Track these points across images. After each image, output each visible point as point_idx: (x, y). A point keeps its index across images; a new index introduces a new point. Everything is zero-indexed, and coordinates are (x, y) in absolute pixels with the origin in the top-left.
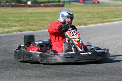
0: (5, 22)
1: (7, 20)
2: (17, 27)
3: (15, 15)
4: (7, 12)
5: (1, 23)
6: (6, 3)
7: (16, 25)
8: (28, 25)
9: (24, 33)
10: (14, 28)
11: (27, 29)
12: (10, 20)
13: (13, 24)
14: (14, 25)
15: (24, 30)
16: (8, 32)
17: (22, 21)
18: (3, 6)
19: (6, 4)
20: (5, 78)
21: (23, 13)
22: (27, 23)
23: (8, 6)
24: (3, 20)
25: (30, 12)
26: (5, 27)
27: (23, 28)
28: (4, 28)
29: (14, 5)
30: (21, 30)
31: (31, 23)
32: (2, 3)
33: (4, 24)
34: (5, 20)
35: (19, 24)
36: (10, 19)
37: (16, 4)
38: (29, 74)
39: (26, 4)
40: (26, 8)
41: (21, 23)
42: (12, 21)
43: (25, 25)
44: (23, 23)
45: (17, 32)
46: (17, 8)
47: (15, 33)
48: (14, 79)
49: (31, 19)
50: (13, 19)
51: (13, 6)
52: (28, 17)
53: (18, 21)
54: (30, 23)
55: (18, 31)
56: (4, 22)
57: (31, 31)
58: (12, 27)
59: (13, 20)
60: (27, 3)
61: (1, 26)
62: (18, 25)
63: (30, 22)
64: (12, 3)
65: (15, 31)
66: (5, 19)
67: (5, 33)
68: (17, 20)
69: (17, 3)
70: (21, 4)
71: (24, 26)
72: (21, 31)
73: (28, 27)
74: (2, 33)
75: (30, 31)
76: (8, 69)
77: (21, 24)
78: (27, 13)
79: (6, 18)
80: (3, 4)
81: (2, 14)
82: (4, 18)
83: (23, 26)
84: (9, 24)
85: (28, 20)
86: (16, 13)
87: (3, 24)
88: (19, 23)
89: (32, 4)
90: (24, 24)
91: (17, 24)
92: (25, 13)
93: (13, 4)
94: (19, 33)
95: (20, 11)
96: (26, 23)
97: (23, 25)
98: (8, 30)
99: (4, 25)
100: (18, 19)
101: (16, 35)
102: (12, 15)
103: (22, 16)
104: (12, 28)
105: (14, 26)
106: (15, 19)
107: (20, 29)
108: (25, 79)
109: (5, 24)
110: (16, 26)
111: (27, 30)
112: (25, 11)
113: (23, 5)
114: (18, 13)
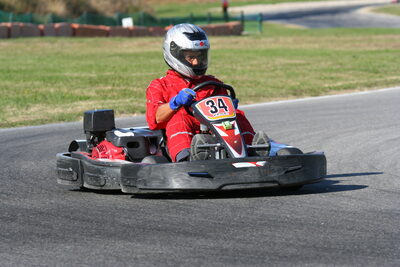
0: (49, 85)
1: (57, 79)
2: (91, 103)
3: (83, 63)
4: (57, 54)
5: (39, 87)
6: (51, 25)
7: (86, 94)
8: (125, 94)
10: (82, 106)
11: (122, 109)
12: (66, 80)
13: (77, 92)
14: (80, 94)
16: (61, 119)
17: (106, 81)
18: (42, 34)
19: (53, 27)
21: (110, 56)
22: (124, 88)
23: (58, 33)
24: (43, 79)
25: (131, 51)
26: (49, 100)
27: (109, 103)
28: (49, 103)
29: (79, 28)
31: (135, 90)
32: (41, 23)
33: (49, 93)
34: (50, 78)
35: (97, 92)
36: (68, 74)
37: (86, 26)
39: (118, 27)
40: (118, 38)
41: (102, 87)
42: (74, 83)
43: (115, 94)
44: (110, 88)
46: (90, 40)
49: (134, 75)
50: (76, 75)
51: (74, 33)
52: (125, 70)
53: (92, 82)
54: (131, 88)
56: (46, 86)
57: (135, 115)
58: (72, 101)
59: (77, 78)
60: (121, 24)
61: (39, 98)
62: (92, 94)
63: (134, 86)
64: (73, 22)
66: (49, 75)
67: (51, 121)
68: (90, 78)
69: (88, 23)
70: (102, 27)
71: (113, 98)
73: (127, 100)
74: (43, 122)
75: (134, 113)
77: (104, 92)
78: (120, 55)
79: (54, 71)
80: (41, 27)
81: (39, 59)
82: (48, 71)
83: (110, 98)
84: (65, 90)
85: (127, 79)
86: (87, 57)
87: (43, 90)
88: (97, 88)
89: (137, 27)
90: (112, 90)
91: (89, 91)
92: (116, 55)
93: (76, 26)
95: (98, 50)
96: (118, 88)
97: (110, 95)
98: (61, 111)
99: (48, 96)
100: (94, 75)
102: (74, 63)
103: (106, 66)
104: (75, 103)
105: (81, 99)
106: (83, 75)
109: (52, 90)
110: (87, 98)
111: (122, 112)
112: (115, 51)
113: (108, 28)
114: (92, 56)
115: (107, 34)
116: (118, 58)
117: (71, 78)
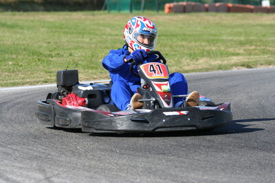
0: (212, 45)
1: (217, 41)
2: (240, 58)
3: (235, 30)
4: (218, 23)
5: (205, 46)
6: (213, 4)
7: (237, 51)
8: (264, 52)
9: (255, 69)
10: (235, 59)
11: (262, 62)
12: (223, 41)
13: (231, 50)
14: (233, 52)
15: (256, 64)
16: (220, 68)
17: (251, 43)
18: (207, 10)
19: (214, 6)
20: (216, 168)
21: (254, 26)
22: (262, 47)
23: (217, 10)
24: (208, 41)
25: (268, 23)
26: (212, 55)
27: (253, 58)
28: (211, 57)
29: (233, 7)
30: (250, 64)
31: (271, 49)
32: (206, 3)
33: (212, 50)
34: (213, 40)
35: (245, 50)
36: (224, 38)
37: (237, 5)
38: (271, 162)
39: (259, 6)
40: (259, 14)
41: (248, 47)
42: (229, 44)
43: (257, 52)
44: (253, 47)
45: (240, 67)
46: (240, 15)
47: (235, 69)
48: (238, 171)
49: (270, 39)
50: (230, 38)
51: (229, 10)
52: (265, 35)
53: (241, 44)
54: (268, 48)
55: (242, 66)
56: (210, 46)
57: (271, 67)
58: (228, 56)
59: (231, 40)
60: (261, 4)
61: (205, 53)
62: (241, 51)
63: (270, 47)
64: (228, 2)
65: (236, 65)
66: (212, 38)
67: (213, 69)
68: (240, 41)
69: (239, 3)
70: (248, 6)
71: (256, 54)
72: (248, 67)
73: (266, 56)
74: (207, 70)
75: (270, 65)
76: (222, 149)
77: (249, 50)
78: (261, 25)
79: (215, 35)
80: (207, 5)
81: (205, 27)
82: (211, 35)
83: (254, 55)
84: (222, 48)
85: (266, 42)
86: (238, 26)
87: (208, 48)
88: (245, 48)
89: (274, 7)
90: (255, 49)
91: (240, 49)
92: (257, 25)
93: (230, 5)
94: (244, 69)
95: (246, 22)
96: (259, 48)
97: (253, 53)
98: (220, 62)
99: (211, 52)
100: (242, 38)
101: (238, 75)
102: (229, 30)
103: (251, 33)
104: (230, 58)
105: (233, 55)
106: (236, 38)
107: (246, 60)
108: (261, 172)
109: (214, 48)
110: (238, 54)
111: (262, 64)
112: (257, 22)
113: (252, 7)
114: (242, 26)
115: (251, 11)
116: (259, 27)
117: (227, 40)
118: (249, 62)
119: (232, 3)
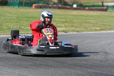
3: (61, 17)
7: (61, 25)
8: (72, 26)
9: (68, 33)
10: (60, 29)
13: (59, 25)
15: (69, 31)
17: (67, 22)
18: (50, 8)
19: (53, 6)
22: (72, 24)
23: (55, 8)
25: (75, 14)
27: (68, 29)
29: (61, 7)
30: (66, 31)
31: (75, 25)
32: (50, 4)
35: (64, 25)
37: (63, 6)
39: (72, 7)
40: (71, 10)
41: (66, 24)
42: (58, 22)
43: (69, 26)
44: (68, 24)
45: (62, 32)
46: (63, 10)
47: (60, 33)
49: (75, 21)
51: (59, 8)
52: (73, 19)
53: (63, 22)
54: (74, 25)
57: (75, 32)
59: (59, 21)
60: (73, 6)
62: (63, 26)
63: (75, 24)
65: (60, 31)
70: (67, 7)
71: (69, 27)
72: (65, 32)
73: (73, 28)
75: (74, 32)
78: (72, 15)
80: (50, 6)
83: (68, 27)
85: (73, 22)
86: (62, 15)
88: (65, 24)
89: (78, 7)
90: (69, 25)
92: (71, 15)
93: (60, 6)
94: (64, 33)
95: (65, 13)
97: (68, 26)
100: (64, 20)
102: (58, 17)
103: (68, 18)
104: (58, 28)
105: (60, 27)
106: (61, 20)
107: (65, 29)
110: (61, 27)
111: (71, 31)
112: (70, 14)
113: (69, 7)
114: (64, 15)
115: (69, 9)
117: (57, 21)
118: (66, 30)
119: (61, 5)
